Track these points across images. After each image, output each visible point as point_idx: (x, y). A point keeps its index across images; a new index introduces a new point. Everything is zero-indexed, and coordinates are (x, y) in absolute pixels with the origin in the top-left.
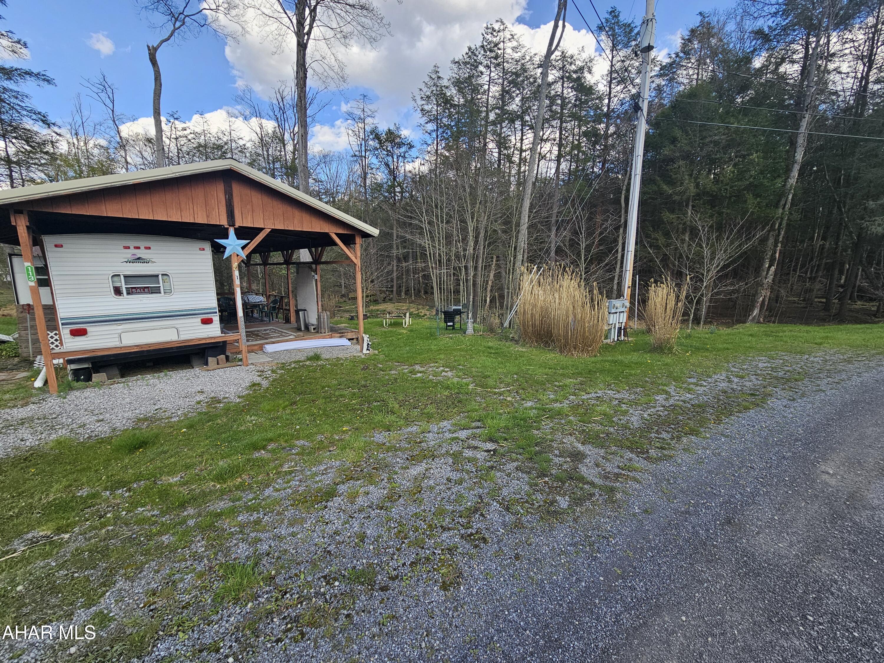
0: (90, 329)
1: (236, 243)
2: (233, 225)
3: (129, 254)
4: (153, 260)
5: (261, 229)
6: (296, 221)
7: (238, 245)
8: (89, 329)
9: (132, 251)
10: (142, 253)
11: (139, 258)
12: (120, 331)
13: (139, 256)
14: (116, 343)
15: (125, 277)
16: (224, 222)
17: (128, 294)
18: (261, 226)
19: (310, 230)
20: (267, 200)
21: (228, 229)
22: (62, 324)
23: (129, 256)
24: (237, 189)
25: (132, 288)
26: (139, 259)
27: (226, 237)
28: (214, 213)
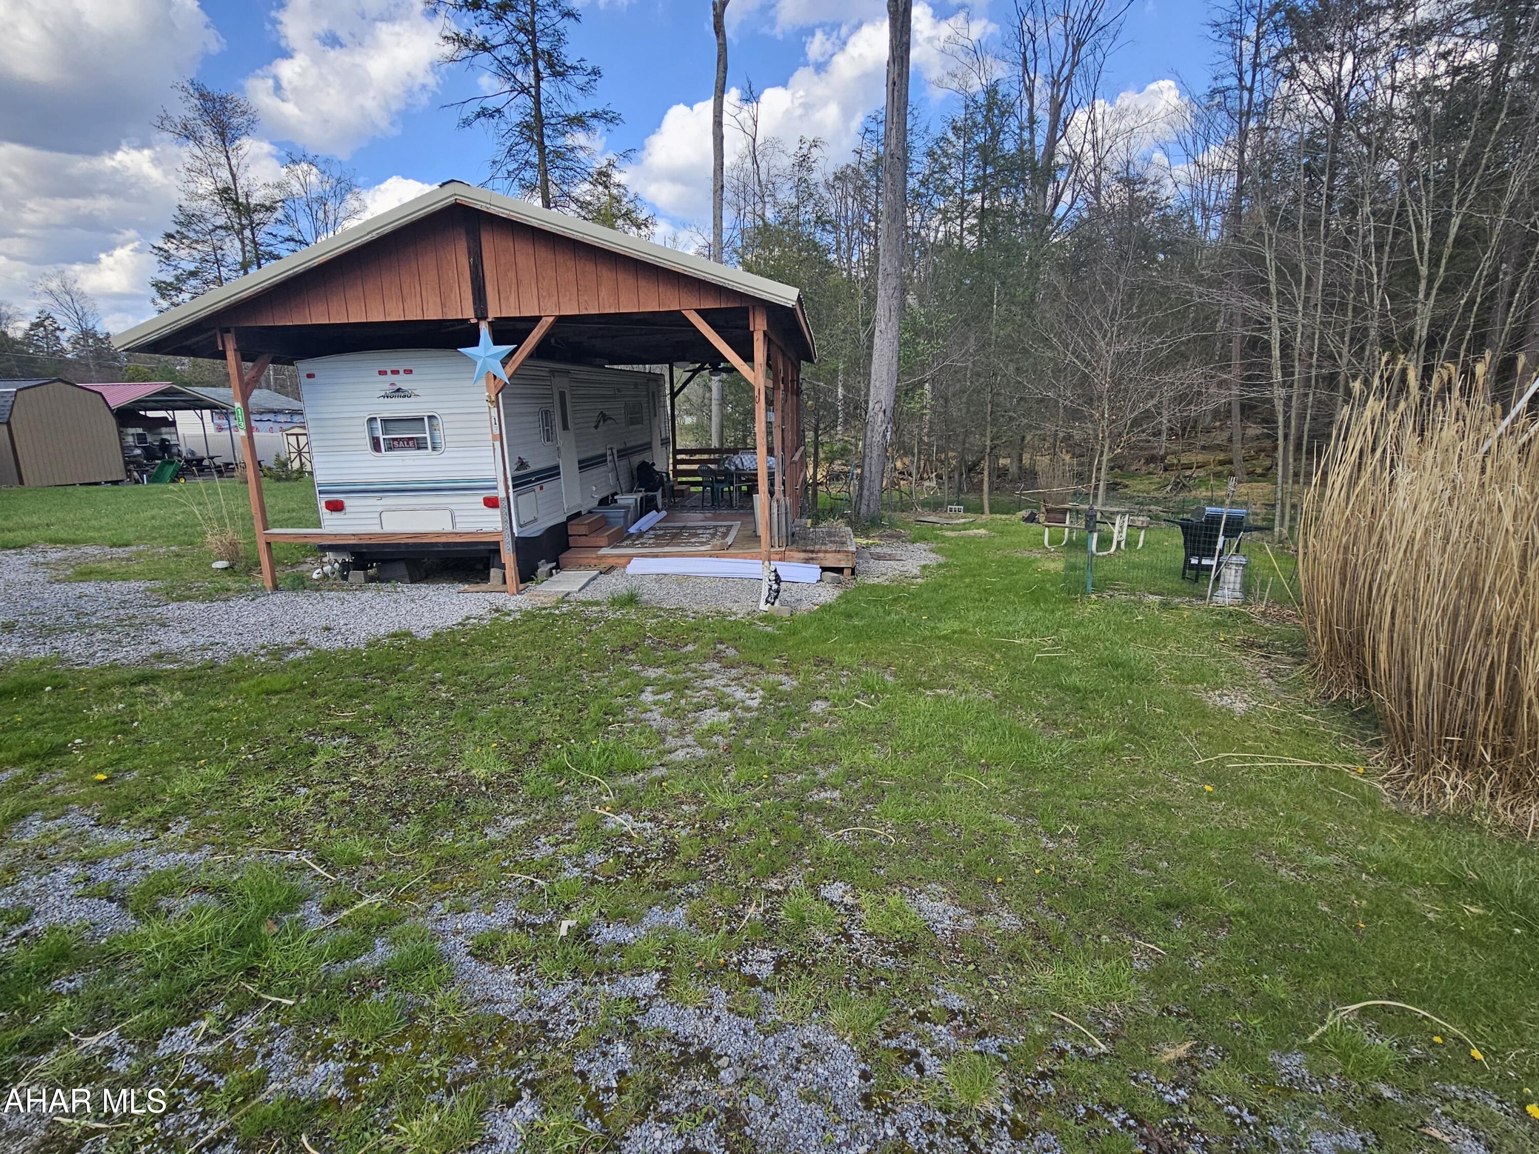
0: (350, 502)
1: (489, 353)
2: (485, 318)
3: (385, 384)
4: (416, 392)
5: (537, 319)
6: (603, 293)
7: (494, 356)
8: (347, 503)
9: (390, 378)
10: (402, 381)
11: (398, 390)
12: (380, 509)
13: (399, 386)
14: (376, 529)
15: (385, 421)
16: (469, 313)
17: (390, 449)
18: (536, 313)
19: (635, 310)
20: (544, 254)
21: (477, 325)
22: (320, 492)
23: (387, 386)
24: (489, 243)
25: (394, 439)
26: (398, 392)
27: (475, 342)
28: (453, 296)
